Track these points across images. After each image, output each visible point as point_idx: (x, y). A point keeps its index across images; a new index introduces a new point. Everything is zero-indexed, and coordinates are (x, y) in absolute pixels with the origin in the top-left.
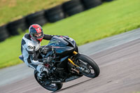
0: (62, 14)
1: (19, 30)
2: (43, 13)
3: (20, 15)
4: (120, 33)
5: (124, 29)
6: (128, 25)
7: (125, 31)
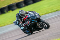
0: (24, 5)
1: (5, 11)
2: (15, 4)
3: (6, 5)
4: (49, 13)
5: (50, 11)
6: (52, 10)
7: (51, 13)
